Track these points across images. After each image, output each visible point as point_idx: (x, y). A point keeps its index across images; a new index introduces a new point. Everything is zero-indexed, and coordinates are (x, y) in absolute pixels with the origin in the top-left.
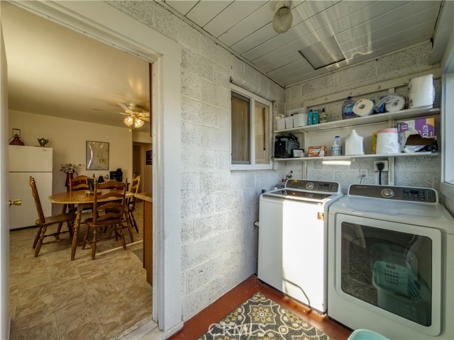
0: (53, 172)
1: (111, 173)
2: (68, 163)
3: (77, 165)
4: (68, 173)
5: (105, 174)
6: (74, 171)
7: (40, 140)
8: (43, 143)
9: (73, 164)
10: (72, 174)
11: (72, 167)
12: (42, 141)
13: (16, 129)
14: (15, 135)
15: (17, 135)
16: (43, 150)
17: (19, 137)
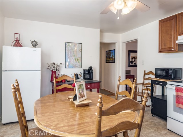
0: (41, 71)
1: (84, 70)
2: (52, 62)
3: (59, 64)
4: (52, 71)
5: (79, 71)
6: (57, 70)
7: (32, 42)
8: (35, 44)
9: (56, 63)
10: (55, 72)
11: (55, 66)
12: (34, 43)
13: (17, 34)
14: (16, 39)
15: (17, 39)
16: (34, 50)
17: (19, 40)
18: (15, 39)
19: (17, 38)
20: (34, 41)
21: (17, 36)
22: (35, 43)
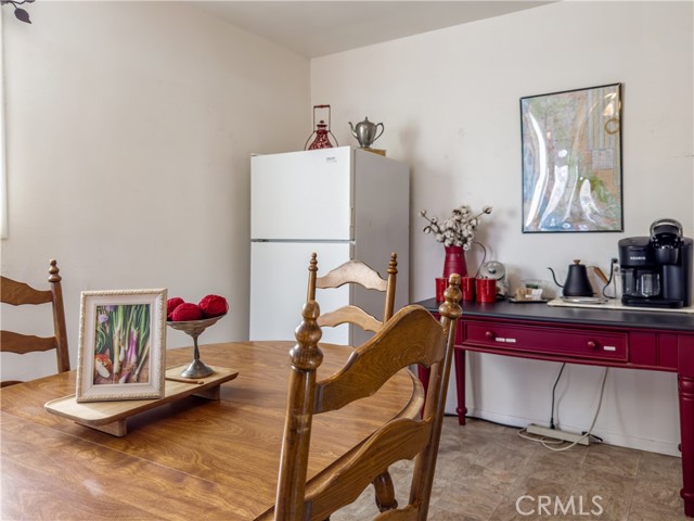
7: (356, 128)
8: (365, 134)
12: (362, 129)
13: (322, 107)
14: (319, 126)
15: (322, 125)
16: (329, 159)
17: (327, 129)
18: (317, 129)
19: (322, 122)
20: (366, 122)
21: (322, 115)
22: (365, 130)
